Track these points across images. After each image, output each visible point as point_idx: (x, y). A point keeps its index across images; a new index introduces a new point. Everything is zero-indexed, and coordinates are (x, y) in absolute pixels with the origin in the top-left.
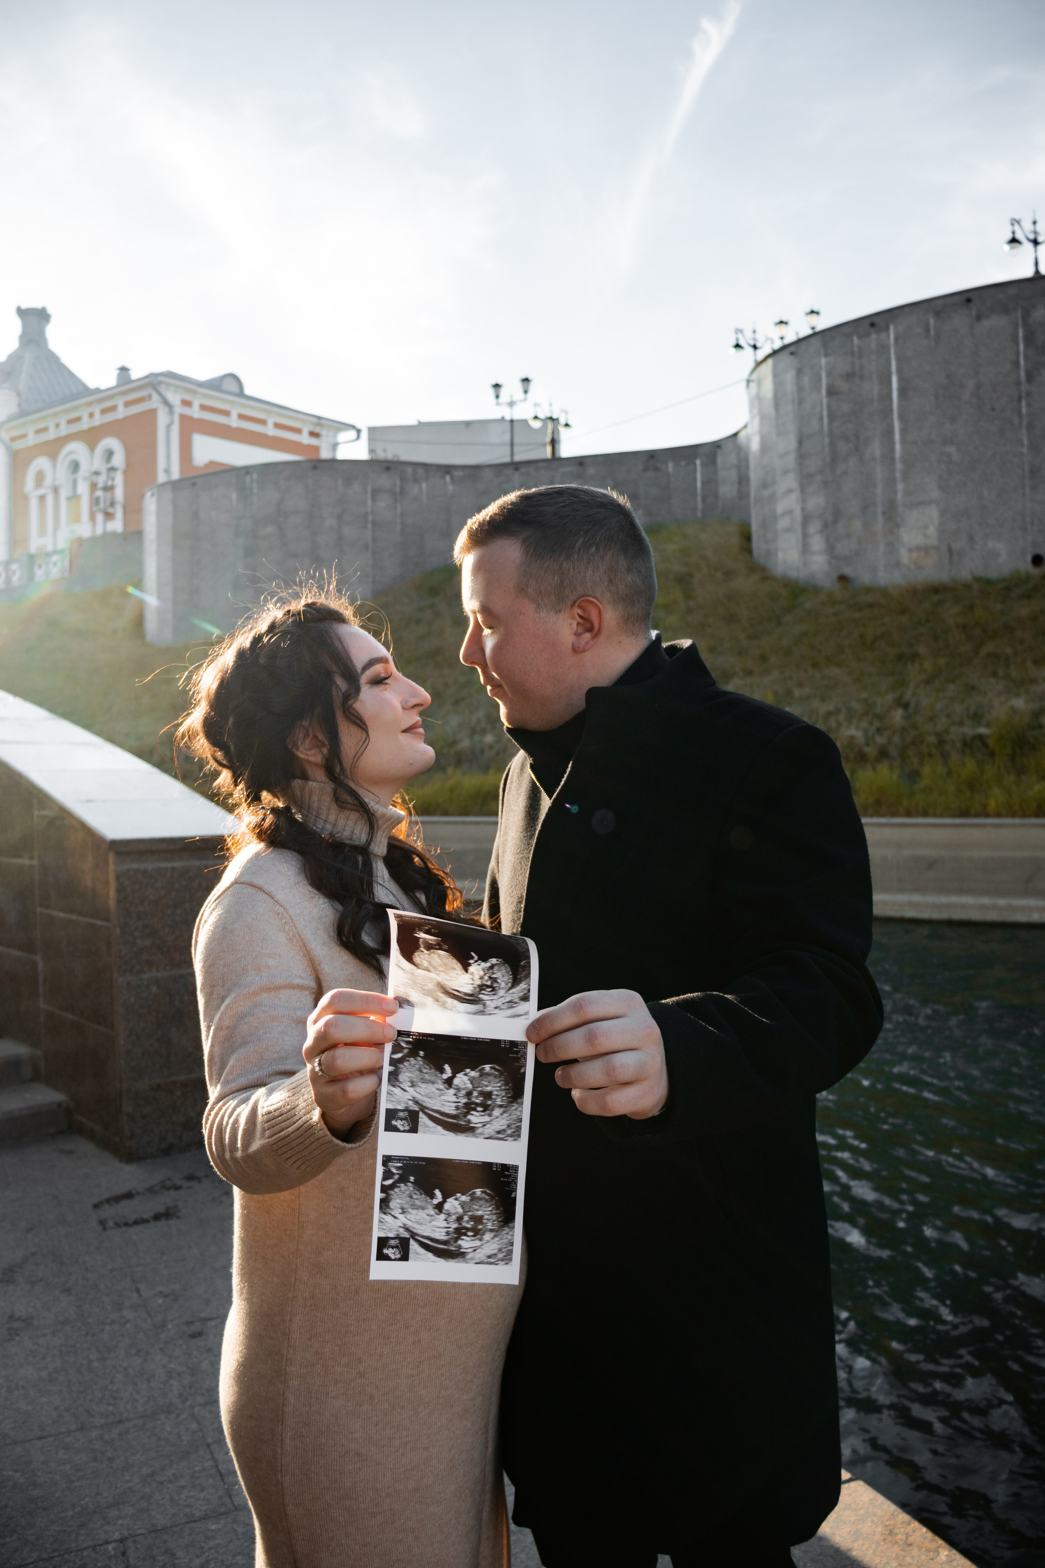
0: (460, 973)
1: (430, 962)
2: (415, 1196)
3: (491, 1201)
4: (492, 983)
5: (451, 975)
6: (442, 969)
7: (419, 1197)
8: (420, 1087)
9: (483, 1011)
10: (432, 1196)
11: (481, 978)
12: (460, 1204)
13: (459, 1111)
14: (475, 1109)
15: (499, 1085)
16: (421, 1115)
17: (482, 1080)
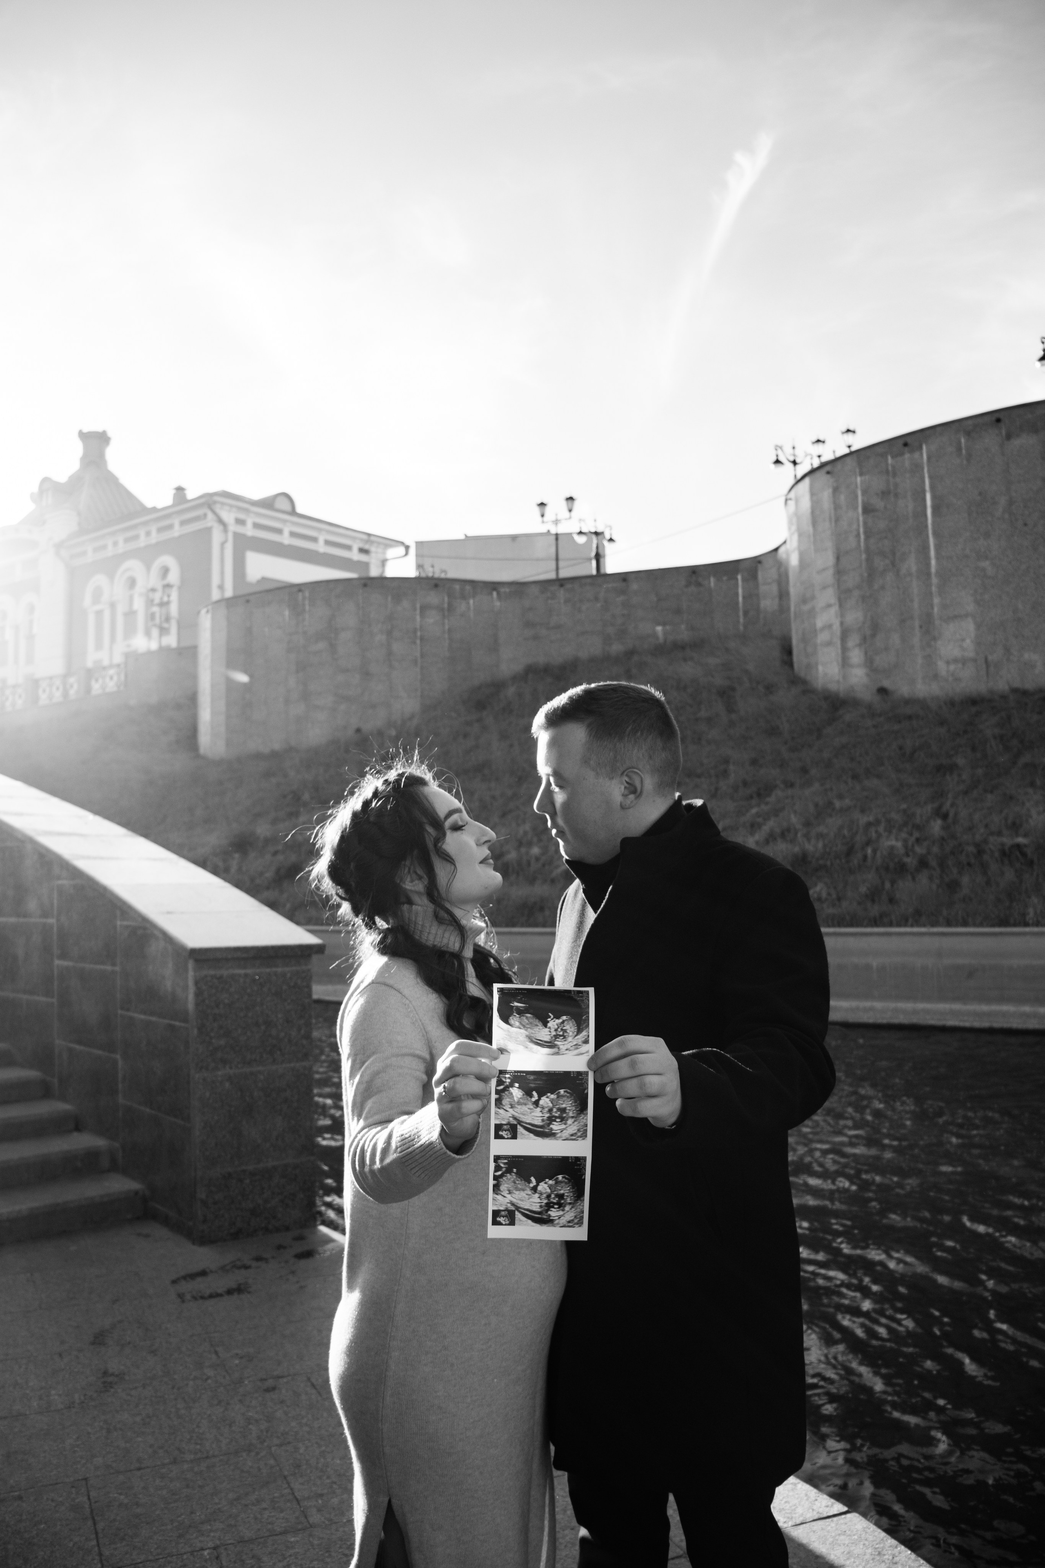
0: (541, 1028)
1: (520, 1022)
2: (517, 1182)
3: (569, 1183)
4: (563, 1033)
5: (535, 1030)
6: (528, 1026)
7: (520, 1182)
8: (517, 1108)
9: (558, 1053)
10: (530, 1182)
11: (556, 1030)
12: (548, 1186)
13: (544, 1123)
14: (555, 1121)
15: (571, 1102)
16: (519, 1127)
17: (559, 1100)
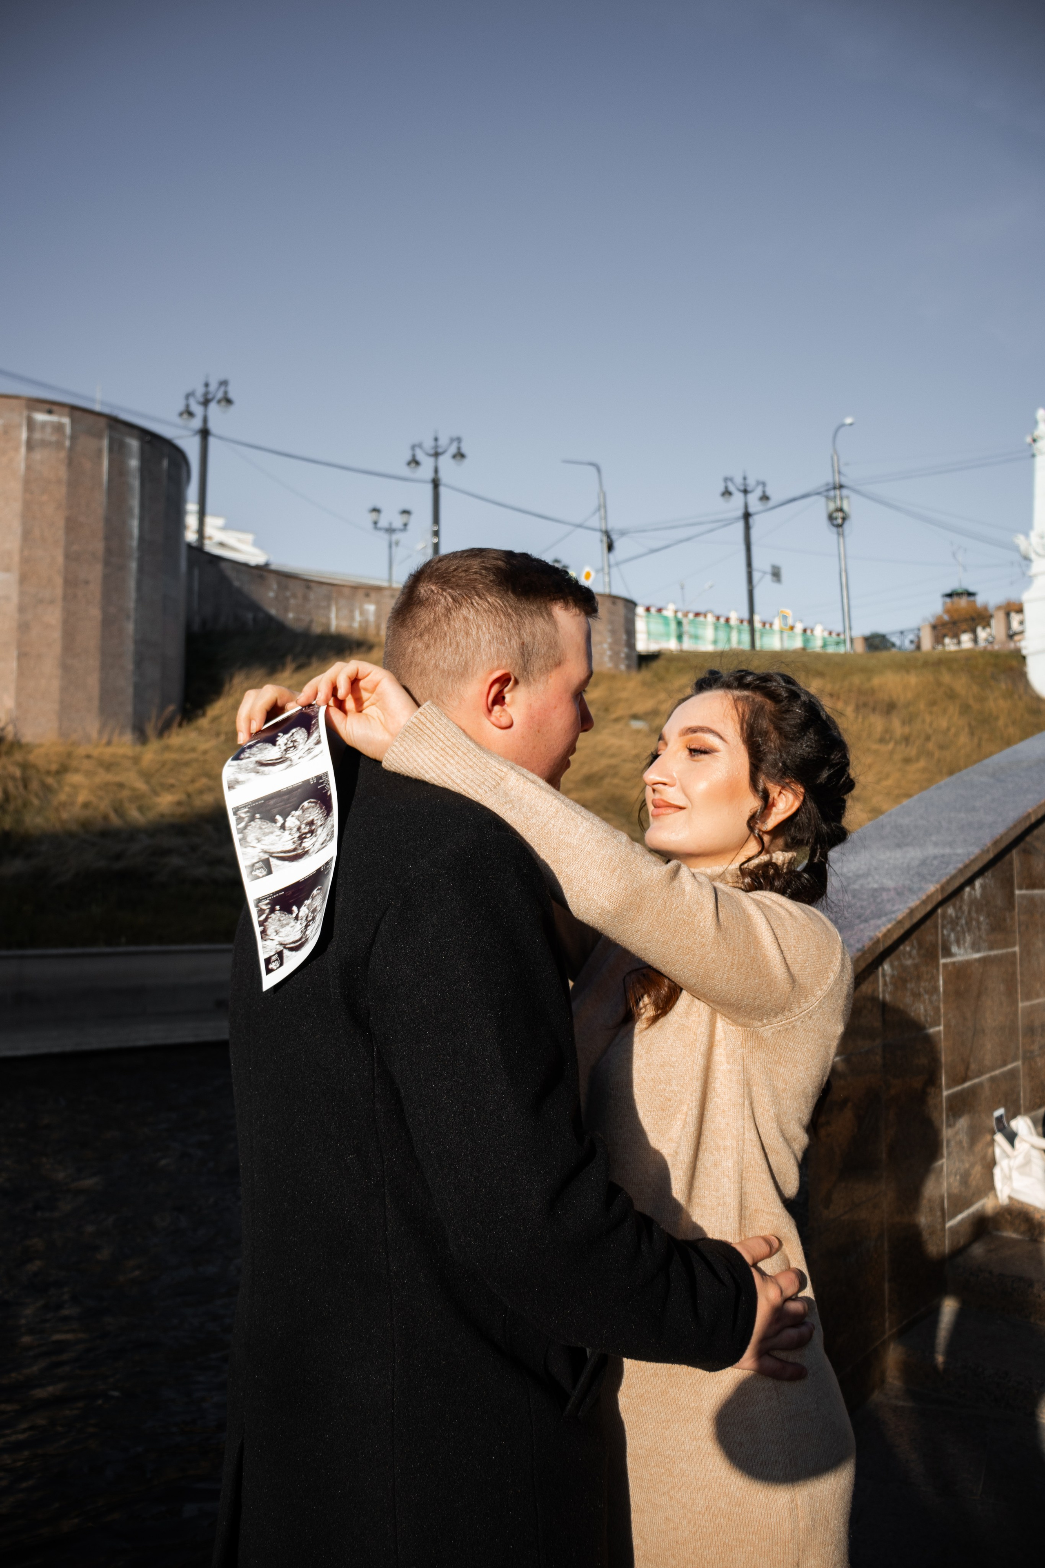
0: (271, 749)
2: (283, 919)
4: (293, 743)
5: (264, 753)
8: (264, 840)
9: (291, 765)
10: (291, 912)
11: (286, 744)
13: (296, 845)
14: (305, 838)
15: (317, 811)
16: (271, 859)
17: (305, 814)
